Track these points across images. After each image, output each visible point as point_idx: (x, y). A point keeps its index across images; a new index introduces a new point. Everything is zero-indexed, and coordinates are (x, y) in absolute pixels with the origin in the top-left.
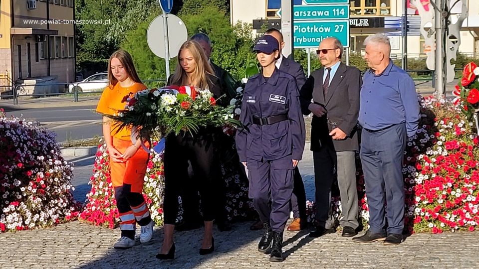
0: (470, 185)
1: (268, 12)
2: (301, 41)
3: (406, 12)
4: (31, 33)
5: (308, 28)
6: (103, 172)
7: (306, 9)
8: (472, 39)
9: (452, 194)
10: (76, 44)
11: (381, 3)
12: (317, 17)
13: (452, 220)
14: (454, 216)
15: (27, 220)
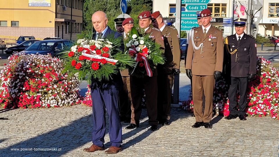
0: (260, 96)
1: (170, 14)
2: (184, 27)
3: (233, 16)
4: (64, 21)
5: (188, 22)
7: (187, 13)
8: (264, 29)
9: (252, 99)
10: (83, 26)
11: (222, 11)
12: (192, 17)
13: (251, 111)
14: (252, 110)
15: (59, 103)
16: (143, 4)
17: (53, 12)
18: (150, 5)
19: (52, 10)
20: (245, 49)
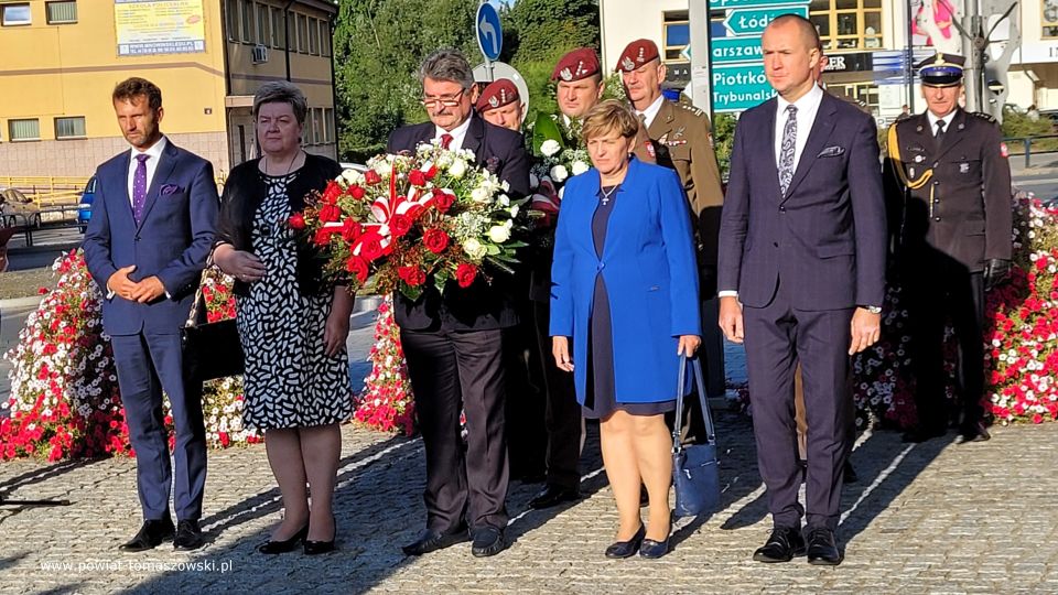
0: (1033, 343)
1: (667, 51)
2: (726, 99)
3: (910, 41)
5: (739, 77)
6: (392, 339)
7: (733, 44)
8: (1030, 85)
9: (1001, 359)
11: (866, 28)
13: (1003, 404)
14: (1005, 398)
16: (560, 19)
17: (214, 71)
18: (590, 22)
19: (210, 66)
20: (964, 167)
